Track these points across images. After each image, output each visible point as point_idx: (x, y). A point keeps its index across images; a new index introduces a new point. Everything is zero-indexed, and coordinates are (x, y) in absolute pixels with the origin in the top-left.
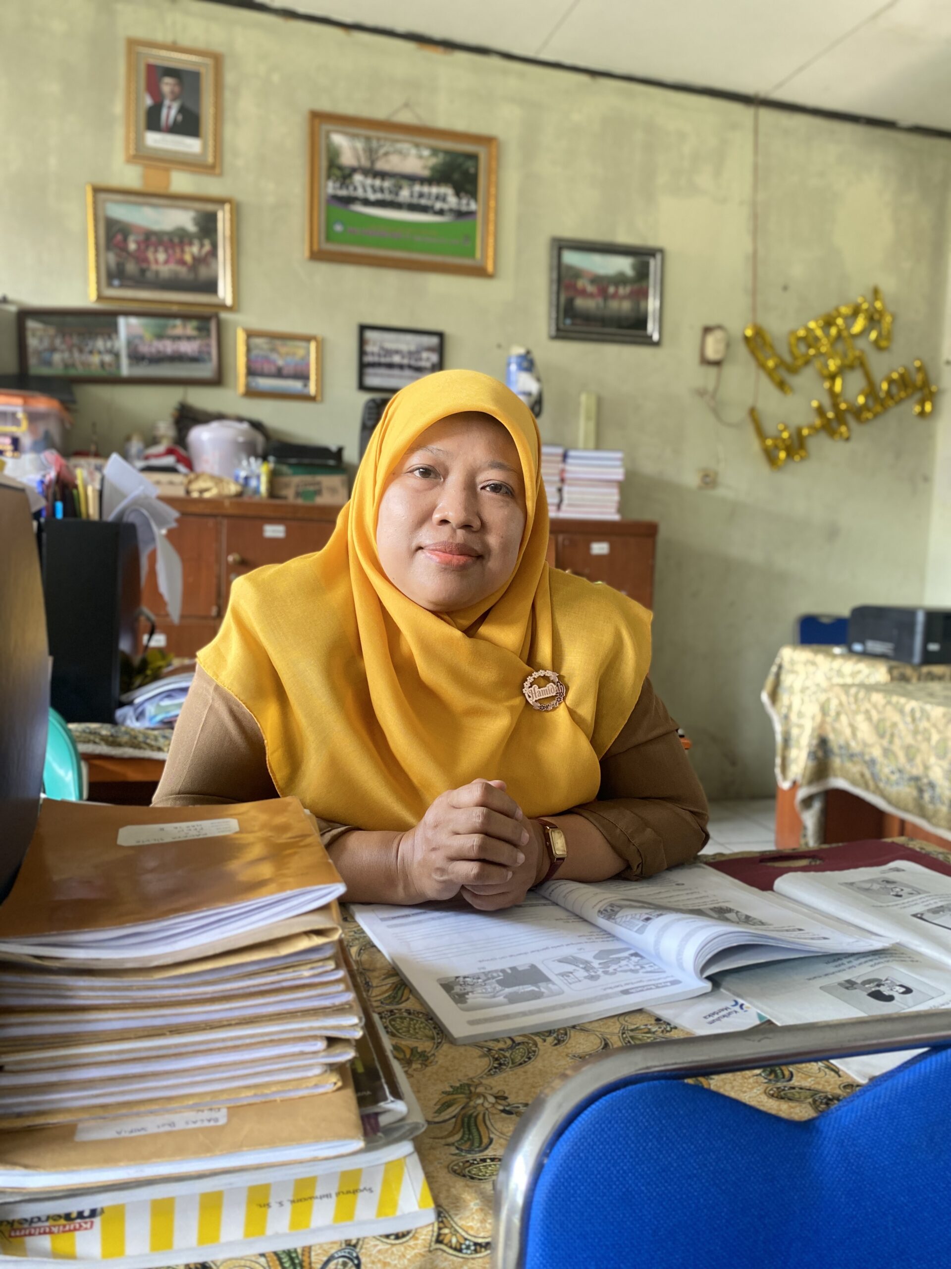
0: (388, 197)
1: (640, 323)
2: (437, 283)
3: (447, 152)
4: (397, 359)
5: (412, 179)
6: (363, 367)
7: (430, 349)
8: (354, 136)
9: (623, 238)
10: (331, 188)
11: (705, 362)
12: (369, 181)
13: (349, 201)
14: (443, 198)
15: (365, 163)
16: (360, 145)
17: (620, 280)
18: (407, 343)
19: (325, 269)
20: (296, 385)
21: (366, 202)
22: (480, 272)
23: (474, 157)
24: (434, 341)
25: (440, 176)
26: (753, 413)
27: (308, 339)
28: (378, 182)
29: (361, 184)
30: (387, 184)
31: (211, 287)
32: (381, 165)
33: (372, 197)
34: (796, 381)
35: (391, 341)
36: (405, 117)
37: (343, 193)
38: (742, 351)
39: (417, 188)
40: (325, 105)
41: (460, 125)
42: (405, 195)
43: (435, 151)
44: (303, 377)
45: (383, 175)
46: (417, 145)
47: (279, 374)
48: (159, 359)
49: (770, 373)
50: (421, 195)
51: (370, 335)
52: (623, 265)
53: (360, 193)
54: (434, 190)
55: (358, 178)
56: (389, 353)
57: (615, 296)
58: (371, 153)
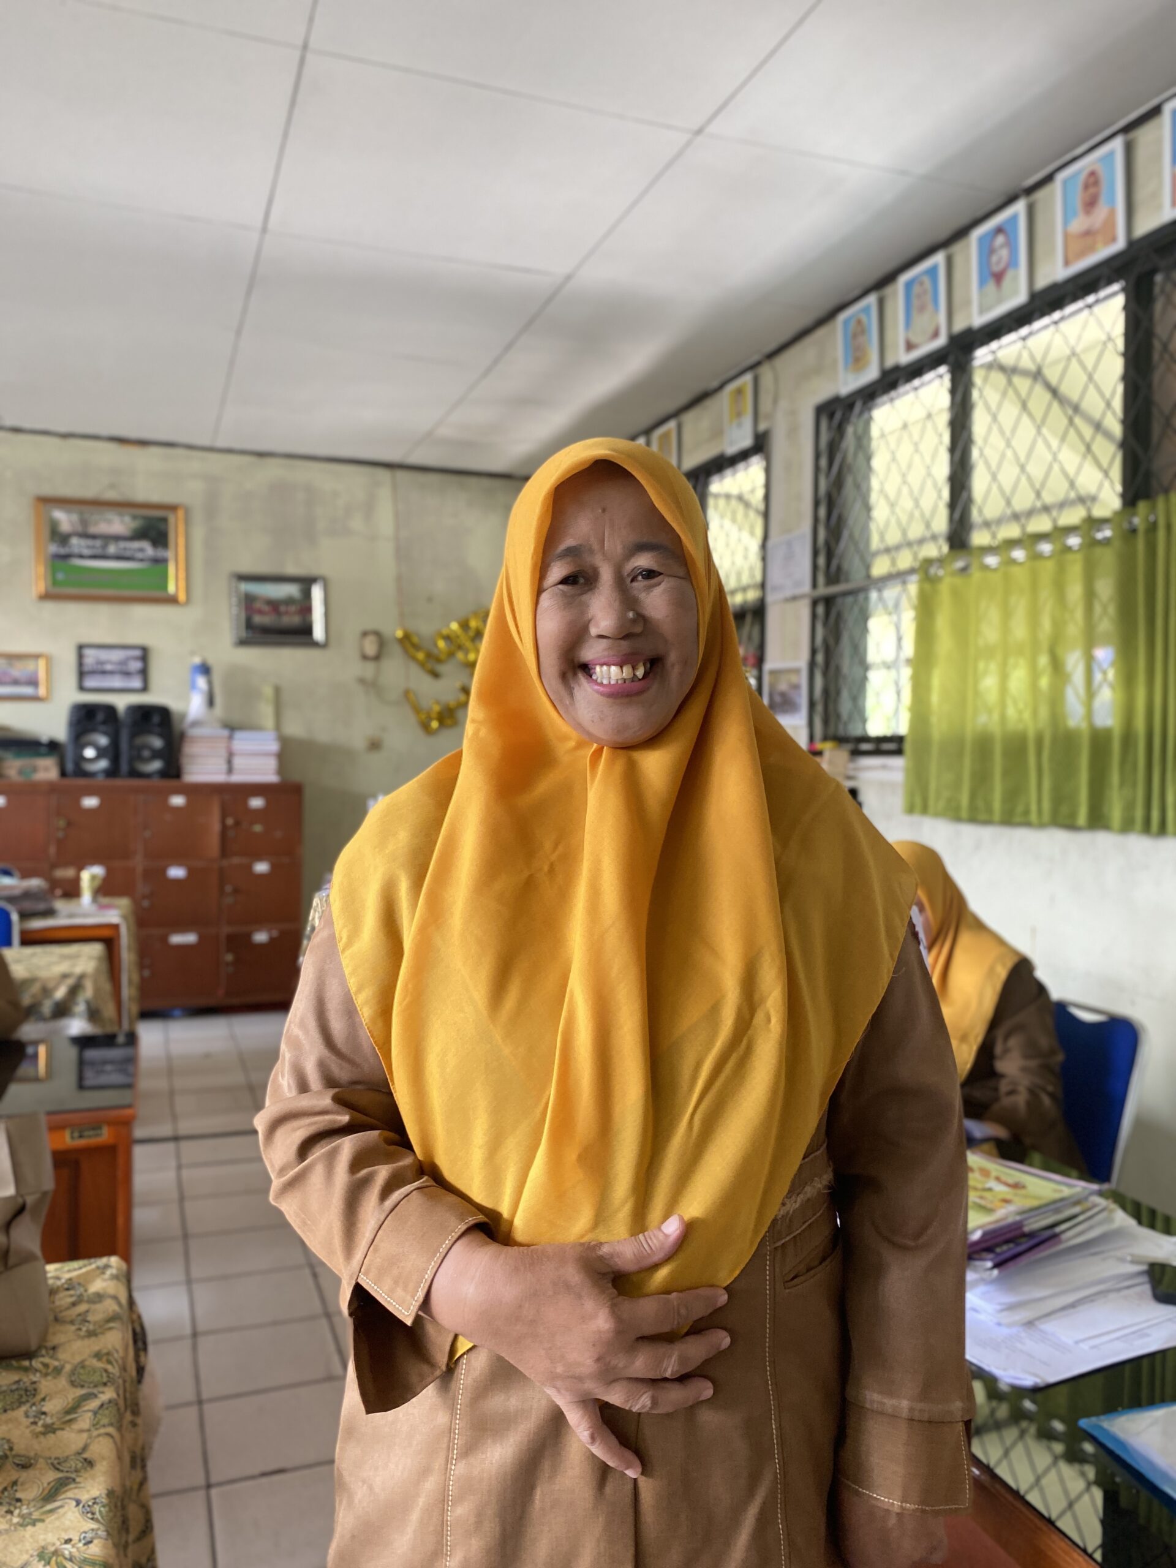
0: (99, 552)
1: (306, 630)
2: (140, 611)
3: (145, 518)
4: (109, 667)
5: (117, 538)
6: (82, 674)
7: (136, 658)
8: (68, 511)
9: (291, 570)
10: (53, 548)
11: (365, 657)
12: (83, 542)
13: (67, 557)
14: (141, 550)
15: (80, 529)
16: (75, 517)
17: (289, 601)
18: (116, 656)
19: (50, 607)
20: (28, 690)
21: (81, 556)
22: (173, 600)
23: (164, 520)
24: (138, 653)
25: (140, 534)
26: (407, 693)
27: (36, 657)
28: (90, 542)
29: (77, 544)
30: (98, 543)
32: (93, 530)
33: (86, 552)
34: (441, 668)
35: (104, 655)
36: (111, 495)
37: (62, 551)
38: (397, 650)
39: (123, 544)
40: (47, 490)
41: (155, 497)
42: (112, 549)
43: (134, 517)
44: (33, 682)
45: (94, 537)
46: (121, 515)
47: (16, 682)
49: (422, 665)
50: (125, 549)
51: (88, 652)
52: (291, 590)
53: (76, 550)
54: (136, 545)
55: (74, 541)
56: (102, 663)
57: (287, 613)
58: (84, 522)
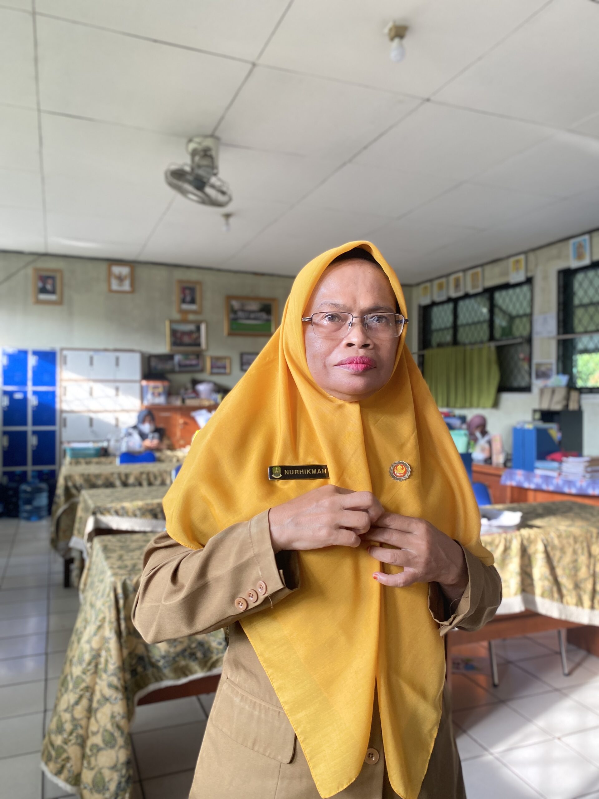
0: (248, 317)
2: (262, 340)
3: (263, 303)
5: (253, 312)
8: (237, 301)
10: (232, 316)
12: (242, 313)
14: (262, 316)
15: (241, 308)
16: (239, 304)
19: (231, 338)
20: (222, 371)
21: (241, 319)
23: (270, 304)
25: (262, 310)
27: (226, 358)
31: (199, 345)
32: (246, 308)
33: (243, 317)
36: (252, 295)
37: (235, 317)
39: (255, 314)
40: (230, 293)
41: (267, 295)
42: (252, 316)
43: (260, 303)
44: (224, 368)
45: (246, 311)
46: (255, 302)
47: (219, 368)
48: (186, 366)
50: (257, 316)
51: (244, 356)
53: (239, 316)
54: (260, 314)
55: (239, 313)
56: (249, 360)
58: (243, 305)
